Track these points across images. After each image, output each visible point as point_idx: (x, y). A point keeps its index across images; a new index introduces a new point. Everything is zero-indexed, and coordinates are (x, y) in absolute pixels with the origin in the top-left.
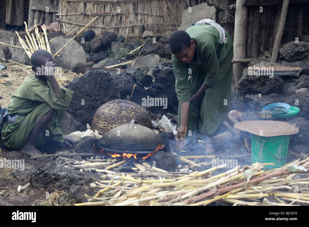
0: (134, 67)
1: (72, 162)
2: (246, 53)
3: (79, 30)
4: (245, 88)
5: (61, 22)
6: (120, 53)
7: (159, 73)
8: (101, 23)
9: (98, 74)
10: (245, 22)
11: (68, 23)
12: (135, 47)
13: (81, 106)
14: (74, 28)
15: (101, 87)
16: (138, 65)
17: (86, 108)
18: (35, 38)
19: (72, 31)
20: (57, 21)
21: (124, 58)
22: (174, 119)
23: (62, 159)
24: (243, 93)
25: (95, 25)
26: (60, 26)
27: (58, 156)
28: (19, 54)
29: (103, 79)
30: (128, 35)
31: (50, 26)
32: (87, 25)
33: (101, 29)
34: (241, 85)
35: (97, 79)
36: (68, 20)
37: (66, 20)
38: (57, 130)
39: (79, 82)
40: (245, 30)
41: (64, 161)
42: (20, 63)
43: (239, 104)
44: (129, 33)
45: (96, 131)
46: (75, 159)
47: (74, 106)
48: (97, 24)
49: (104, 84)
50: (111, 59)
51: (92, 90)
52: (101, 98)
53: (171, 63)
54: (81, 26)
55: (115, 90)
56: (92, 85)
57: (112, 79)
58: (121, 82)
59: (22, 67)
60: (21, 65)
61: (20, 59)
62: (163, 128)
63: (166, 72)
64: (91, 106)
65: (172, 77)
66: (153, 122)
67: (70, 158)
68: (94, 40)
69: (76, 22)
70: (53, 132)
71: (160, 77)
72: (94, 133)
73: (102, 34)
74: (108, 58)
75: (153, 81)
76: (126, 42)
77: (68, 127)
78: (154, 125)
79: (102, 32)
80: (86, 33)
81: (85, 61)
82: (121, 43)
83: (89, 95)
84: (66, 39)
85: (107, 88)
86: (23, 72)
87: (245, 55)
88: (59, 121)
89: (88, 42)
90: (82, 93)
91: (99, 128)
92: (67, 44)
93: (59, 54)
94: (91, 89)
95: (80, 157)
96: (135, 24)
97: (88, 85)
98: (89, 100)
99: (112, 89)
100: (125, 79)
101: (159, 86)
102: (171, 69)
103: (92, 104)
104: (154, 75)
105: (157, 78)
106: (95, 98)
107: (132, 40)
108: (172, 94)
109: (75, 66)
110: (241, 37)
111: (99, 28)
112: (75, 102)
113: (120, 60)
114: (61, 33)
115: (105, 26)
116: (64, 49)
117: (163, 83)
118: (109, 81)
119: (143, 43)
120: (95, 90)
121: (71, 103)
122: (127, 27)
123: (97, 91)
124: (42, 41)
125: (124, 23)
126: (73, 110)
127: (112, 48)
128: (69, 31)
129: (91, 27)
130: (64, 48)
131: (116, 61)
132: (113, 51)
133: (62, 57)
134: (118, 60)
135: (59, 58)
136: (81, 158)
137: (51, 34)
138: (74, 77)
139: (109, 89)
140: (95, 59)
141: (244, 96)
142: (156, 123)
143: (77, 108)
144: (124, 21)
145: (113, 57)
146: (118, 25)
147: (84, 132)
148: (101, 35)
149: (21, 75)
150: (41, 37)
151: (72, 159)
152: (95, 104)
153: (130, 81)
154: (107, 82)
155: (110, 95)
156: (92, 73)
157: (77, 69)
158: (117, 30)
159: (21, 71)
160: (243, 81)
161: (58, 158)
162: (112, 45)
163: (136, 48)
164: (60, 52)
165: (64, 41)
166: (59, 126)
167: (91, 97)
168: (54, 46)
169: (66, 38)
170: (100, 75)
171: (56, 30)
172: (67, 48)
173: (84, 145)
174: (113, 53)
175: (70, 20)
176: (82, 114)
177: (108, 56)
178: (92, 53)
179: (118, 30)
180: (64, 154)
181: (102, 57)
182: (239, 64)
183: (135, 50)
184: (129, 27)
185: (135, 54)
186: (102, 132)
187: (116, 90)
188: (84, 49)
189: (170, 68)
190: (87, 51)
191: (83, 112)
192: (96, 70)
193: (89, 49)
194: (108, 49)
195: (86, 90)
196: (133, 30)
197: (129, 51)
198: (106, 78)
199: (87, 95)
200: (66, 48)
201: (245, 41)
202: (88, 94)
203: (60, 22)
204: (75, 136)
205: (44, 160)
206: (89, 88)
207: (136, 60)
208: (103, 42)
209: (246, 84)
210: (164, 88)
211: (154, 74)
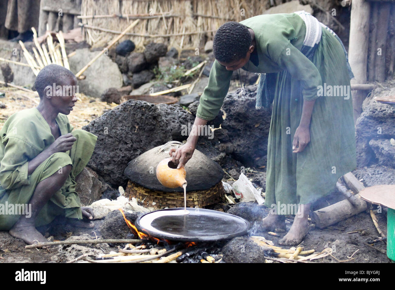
0: (192, 95)
1: (93, 254)
2: (367, 74)
3: (111, 39)
4: (368, 130)
5: (85, 28)
6: (171, 74)
7: (233, 105)
8: (144, 30)
9: (137, 107)
10: (366, 27)
11: (95, 30)
12: (194, 65)
13: (109, 159)
14: (105, 36)
15: (141, 129)
16: (198, 91)
17: (118, 162)
18: (48, 51)
19: (102, 41)
20: (80, 26)
21: (177, 81)
22: (258, 179)
23: (77, 249)
24: (365, 137)
25: (134, 32)
26: (83, 33)
27: (70, 244)
28: (25, 74)
29: (146, 115)
30: (183, 47)
31: (69, 34)
32: (123, 33)
33: (143, 39)
34: (362, 124)
35: (135, 116)
36: (95, 25)
37: (92, 25)
38: (71, 200)
39: (106, 120)
40: (366, 39)
41: (79, 253)
42: (25, 87)
43: (359, 155)
44: (185, 44)
45: (133, 199)
46: (99, 248)
47: (99, 159)
48: (138, 32)
49: (147, 124)
50: (158, 83)
51: (127, 133)
52: (142, 146)
53: (251, 90)
54: (114, 34)
55: (164, 133)
56: (127, 126)
57: (159, 115)
58: (174, 120)
59: (28, 94)
60: (27, 91)
61: (26, 82)
62: (241, 194)
63: (244, 104)
64: (126, 158)
65: (254, 112)
66: (224, 183)
67: (90, 247)
68: (133, 54)
69: (108, 29)
70: (65, 205)
71: (234, 112)
72: (130, 202)
73: (145, 45)
74: (154, 81)
75: (224, 117)
76: (181, 57)
77: (88, 192)
78: (226, 188)
79: (146, 43)
80: (122, 44)
81: (120, 84)
82: (173, 59)
83: (123, 141)
84: (93, 54)
85: (152, 130)
86: (29, 101)
87: (366, 77)
88: (74, 184)
89: (125, 56)
90: (111, 137)
91: (138, 194)
92: (94, 60)
93: (82, 75)
94: (125, 131)
95: (106, 244)
96: (193, 30)
97: (121, 125)
98: (123, 149)
99: (159, 131)
100: (180, 115)
101: (233, 125)
102: (252, 98)
103: (128, 154)
104: (225, 109)
105: (231, 113)
106: (132, 146)
107: (189, 55)
108: (254, 138)
109: (106, 92)
110: (361, 50)
111: (141, 36)
112: (101, 152)
113: (171, 83)
114: (85, 45)
115: (150, 34)
116: (89, 68)
117: (240, 122)
118: (155, 118)
119: (204, 59)
120: (133, 133)
121: (94, 153)
122: (181, 36)
123: (136, 134)
124: (56, 56)
125: (178, 29)
126: (97, 165)
127: (160, 66)
128: (97, 42)
129: (130, 36)
130: (89, 66)
131: (165, 85)
132: (161, 70)
133: (86, 80)
134: (168, 83)
135: (82, 81)
136: (108, 246)
137: (71, 46)
138: (104, 110)
139: (155, 131)
140: (135, 82)
141: (366, 142)
142: (229, 185)
143: (103, 162)
144: (177, 27)
145: (161, 79)
146: (168, 32)
147: (115, 201)
148: (144, 48)
149: (25, 106)
150: (56, 49)
151: (92, 249)
152: (132, 156)
153: (188, 118)
154: (151, 120)
155: (157, 140)
156: (127, 106)
157: (108, 98)
158: (167, 40)
159: (26, 99)
160: (366, 119)
161: (70, 246)
162: (160, 62)
163: (194, 67)
164: (83, 72)
165: (89, 56)
166: (74, 192)
167: (126, 143)
168: (74, 63)
169: (92, 51)
170: (141, 109)
171: (78, 40)
172: (94, 67)
173: (114, 225)
174: (161, 74)
175: (98, 25)
176: (112, 172)
177: (154, 78)
178: (130, 74)
179: (169, 40)
180: (81, 241)
181: (146, 79)
182: (356, 91)
183: (193, 70)
184: (184, 35)
185: (194, 75)
186: (143, 201)
187: (166, 132)
188: (119, 68)
189: (250, 98)
190: (123, 71)
191: (114, 169)
192: (134, 102)
193: (126, 67)
194: (154, 68)
195: (118, 132)
196: (190, 40)
197: (185, 70)
198: (150, 113)
199: (120, 141)
200: (92, 67)
201: (366, 56)
202: (121, 139)
203: (83, 28)
204: (100, 207)
205: (49, 248)
206: (123, 130)
207: (195, 84)
208: (147, 57)
209: (370, 123)
210: (240, 128)
211: (225, 107)
